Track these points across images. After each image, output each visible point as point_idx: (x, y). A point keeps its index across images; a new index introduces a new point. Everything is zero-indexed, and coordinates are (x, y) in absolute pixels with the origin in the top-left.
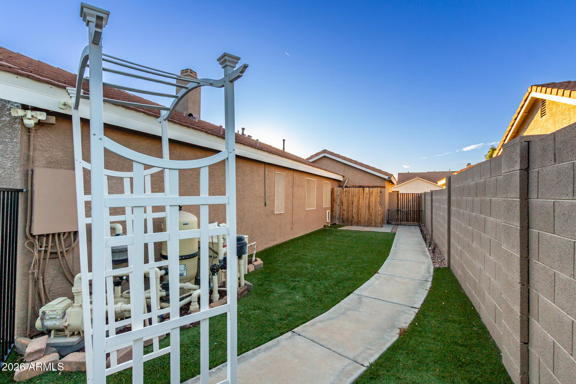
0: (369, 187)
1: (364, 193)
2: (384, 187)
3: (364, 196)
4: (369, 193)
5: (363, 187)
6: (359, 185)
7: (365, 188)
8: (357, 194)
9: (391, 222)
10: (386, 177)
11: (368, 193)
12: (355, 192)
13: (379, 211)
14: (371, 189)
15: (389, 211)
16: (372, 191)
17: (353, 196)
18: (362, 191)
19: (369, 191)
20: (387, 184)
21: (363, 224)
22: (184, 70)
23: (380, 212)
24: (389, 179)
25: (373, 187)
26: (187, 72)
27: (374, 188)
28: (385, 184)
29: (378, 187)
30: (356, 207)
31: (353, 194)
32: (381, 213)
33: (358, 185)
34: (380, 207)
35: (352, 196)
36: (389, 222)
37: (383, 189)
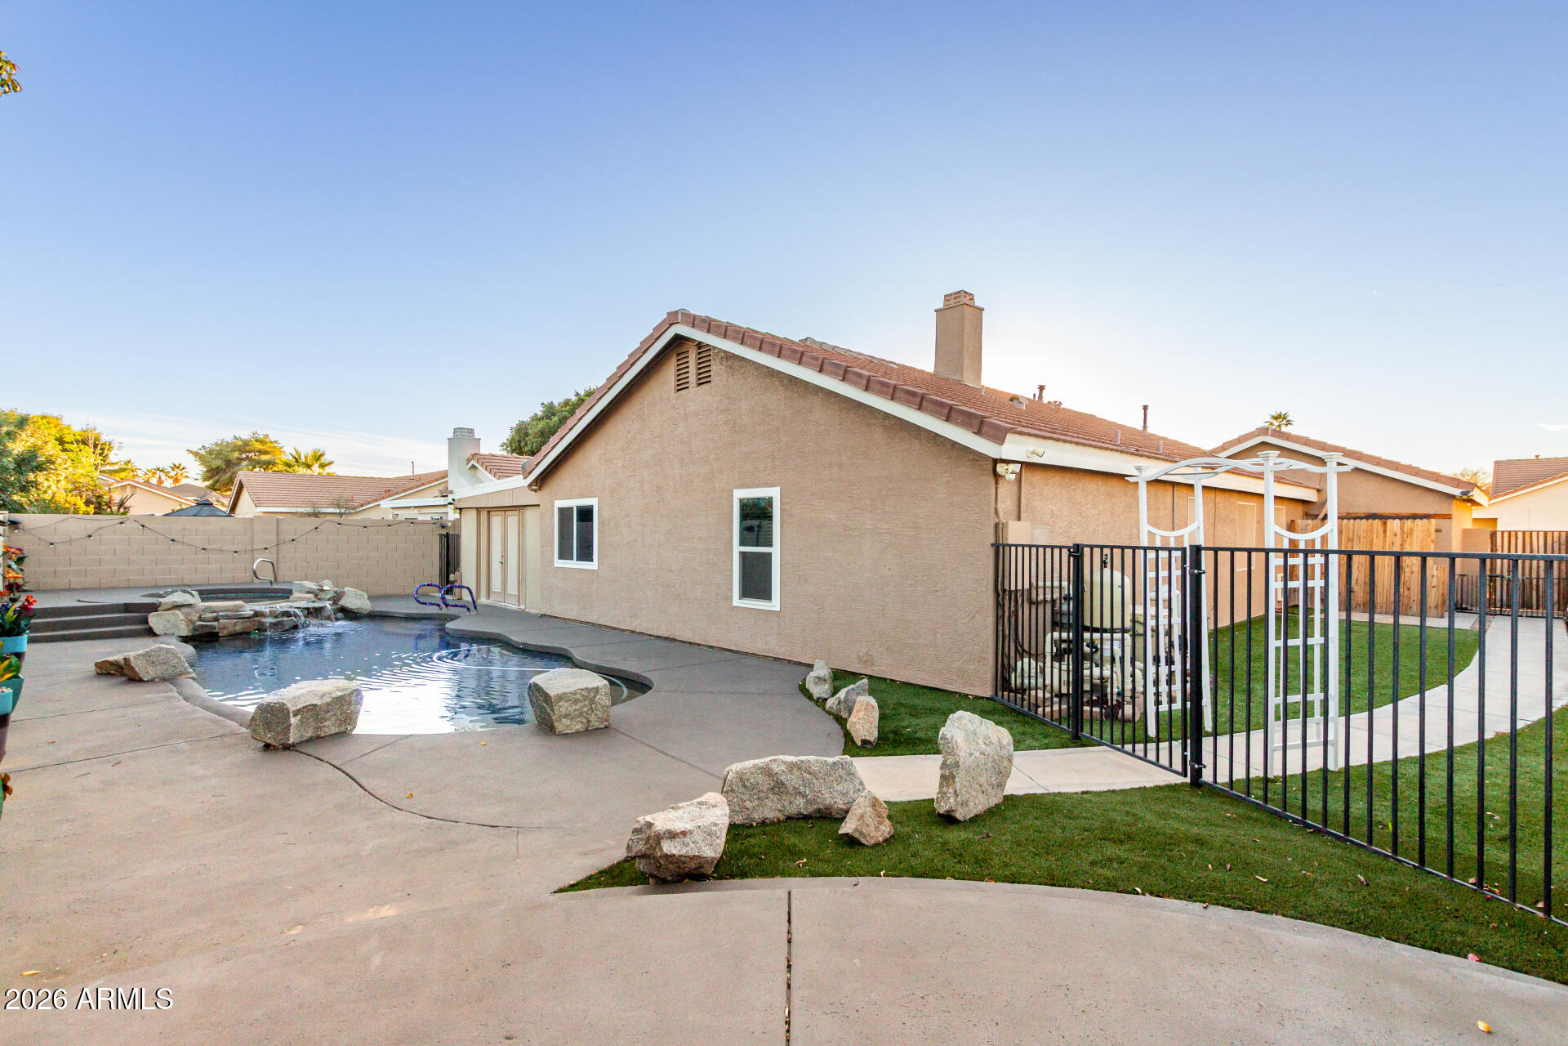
0: (1401, 517)
1: (1385, 531)
2: (1448, 517)
3: (1385, 540)
4: (1403, 532)
5: (1384, 518)
6: (1367, 512)
7: (1389, 522)
8: (1363, 534)
9: (1469, 608)
10: (1457, 492)
11: (1398, 532)
12: (1358, 530)
13: (1433, 576)
14: (1408, 523)
15: (1465, 578)
16: (1411, 529)
17: (1353, 541)
18: (1381, 529)
19: (1402, 528)
20: (1456, 509)
21: (1384, 606)
22: (951, 295)
23: (1435, 579)
24: (1465, 497)
25: (1414, 517)
26: (959, 297)
27: (1418, 521)
28: (1450, 510)
29: (1427, 516)
30: (1360, 566)
31: (1351, 536)
32: (1438, 581)
33: (1363, 510)
34: (1435, 566)
35: (1348, 540)
36: (1464, 606)
37: (1443, 523)
